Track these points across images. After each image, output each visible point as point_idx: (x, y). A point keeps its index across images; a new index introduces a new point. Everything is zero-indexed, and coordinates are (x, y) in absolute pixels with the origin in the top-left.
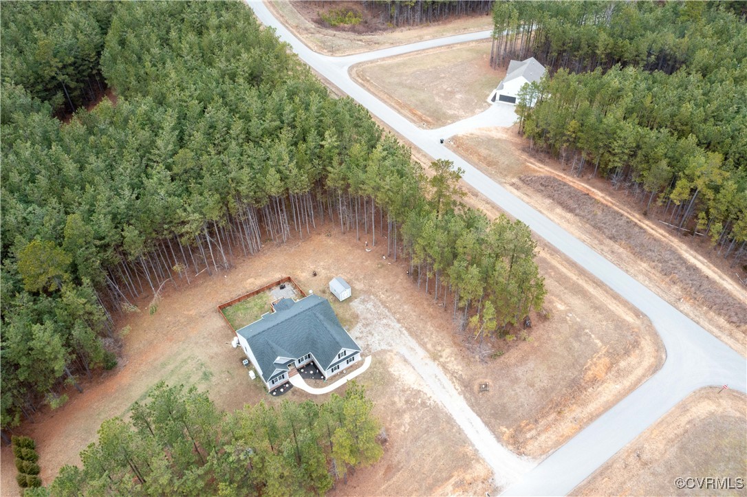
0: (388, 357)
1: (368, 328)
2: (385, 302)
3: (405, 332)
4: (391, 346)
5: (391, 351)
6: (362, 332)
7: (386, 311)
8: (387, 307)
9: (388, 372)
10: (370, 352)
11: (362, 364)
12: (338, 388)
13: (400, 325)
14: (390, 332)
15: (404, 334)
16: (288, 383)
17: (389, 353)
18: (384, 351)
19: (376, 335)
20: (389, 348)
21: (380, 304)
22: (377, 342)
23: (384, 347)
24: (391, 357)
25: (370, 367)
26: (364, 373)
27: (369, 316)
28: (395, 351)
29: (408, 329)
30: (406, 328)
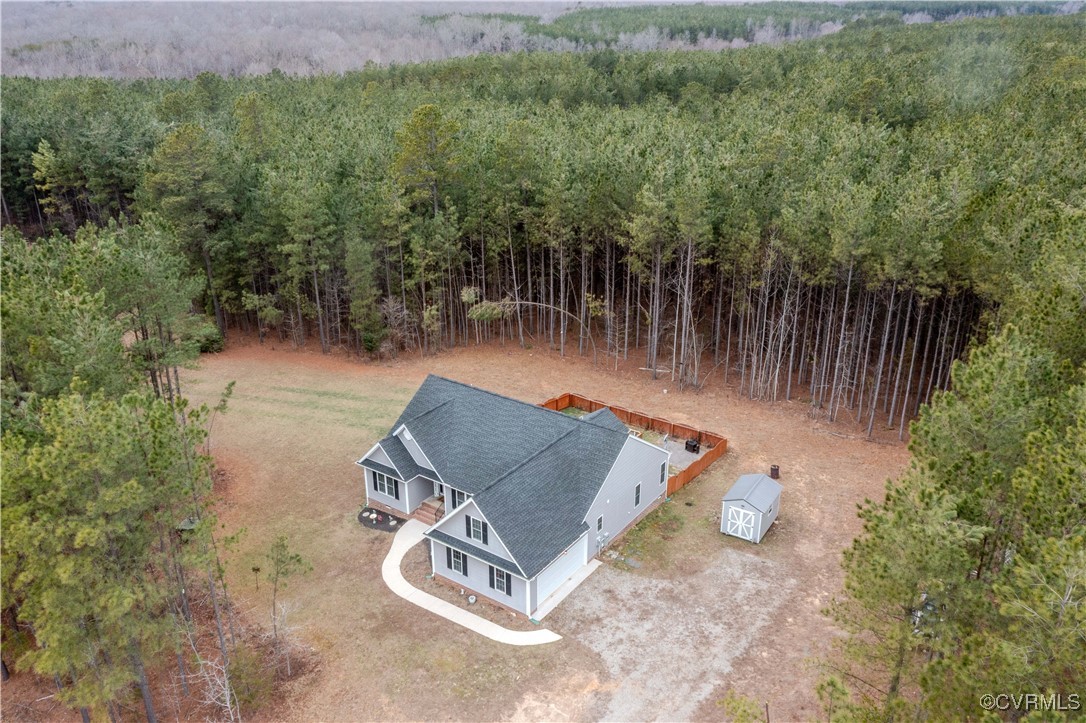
0: (578, 679)
1: (662, 604)
2: (796, 613)
3: (707, 690)
4: (625, 671)
5: (605, 676)
6: (635, 594)
7: (759, 623)
8: (778, 620)
9: (519, 695)
10: (575, 632)
11: (518, 628)
12: (413, 606)
13: (728, 669)
14: (684, 653)
15: (693, 689)
16: (401, 521)
17: (594, 676)
18: (596, 662)
19: (648, 625)
20: (615, 670)
21: (777, 603)
22: (620, 635)
23: (612, 659)
24: (581, 686)
25: (515, 649)
26: (486, 641)
27: (711, 593)
28: (610, 686)
29: (724, 693)
30: (728, 686)
